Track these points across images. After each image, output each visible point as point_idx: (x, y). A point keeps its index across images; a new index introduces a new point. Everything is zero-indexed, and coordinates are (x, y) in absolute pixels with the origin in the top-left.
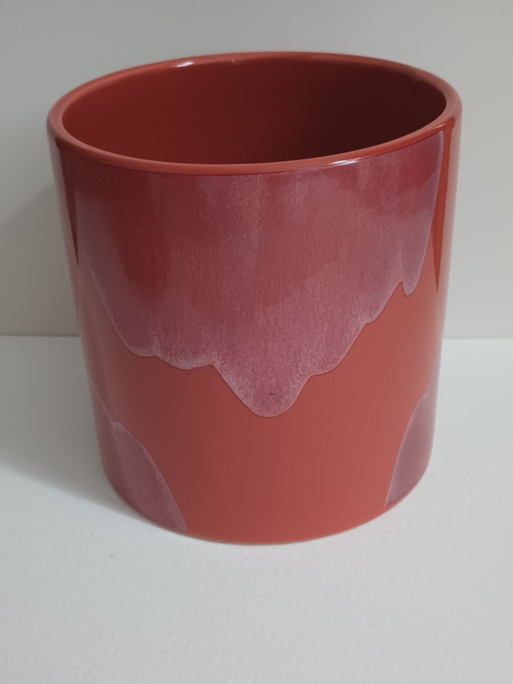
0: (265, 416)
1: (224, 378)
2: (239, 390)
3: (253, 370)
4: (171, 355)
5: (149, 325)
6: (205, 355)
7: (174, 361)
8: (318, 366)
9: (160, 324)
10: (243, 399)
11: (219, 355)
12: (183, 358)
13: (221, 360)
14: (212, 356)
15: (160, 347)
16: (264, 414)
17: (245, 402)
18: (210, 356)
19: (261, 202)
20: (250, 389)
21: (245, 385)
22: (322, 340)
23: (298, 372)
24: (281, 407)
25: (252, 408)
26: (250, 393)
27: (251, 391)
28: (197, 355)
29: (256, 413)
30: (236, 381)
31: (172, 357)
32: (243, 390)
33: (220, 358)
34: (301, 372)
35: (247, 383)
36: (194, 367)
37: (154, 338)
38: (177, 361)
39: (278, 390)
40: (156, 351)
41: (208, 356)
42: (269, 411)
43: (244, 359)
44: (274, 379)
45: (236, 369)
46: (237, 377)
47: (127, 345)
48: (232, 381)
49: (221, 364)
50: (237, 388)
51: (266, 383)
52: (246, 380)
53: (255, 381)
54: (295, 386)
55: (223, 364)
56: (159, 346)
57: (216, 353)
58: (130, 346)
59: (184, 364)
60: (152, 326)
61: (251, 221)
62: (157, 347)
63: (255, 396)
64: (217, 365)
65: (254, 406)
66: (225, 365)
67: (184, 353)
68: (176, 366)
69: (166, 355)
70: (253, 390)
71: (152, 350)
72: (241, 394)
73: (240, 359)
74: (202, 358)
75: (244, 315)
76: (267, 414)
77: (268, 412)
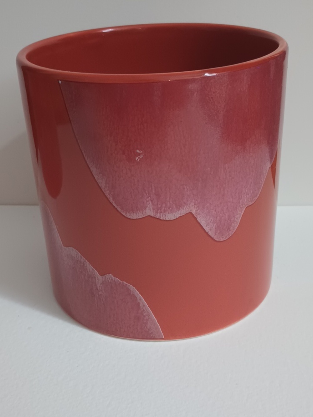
0: (221, 240)
1: (198, 219)
2: (206, 226)
3: (215, 211)
4: (161, 212)
5: (145, 195)
6: (186, 206)
7: (163, 216)
8: (250, 200)
9: (154, 191)
10: (209, 232)
11: (195, 204)
12: (170, 212)
13: (196, 208)
14: (190, 206)
15: (153, 208)
16: (221, 239)
17: (210, 233)
18: (189, 207)
19: (226, 92)
20: (213, 224)
21: (210, 222)
22: (252, 183)
23: (240, 206)
24: (230, 232)
25: (214, 237)
26: (213, 227)
27: (214, 225)
28: (180, 208)
29: (216, 240)
30: (205, 220)
31: (161, 214)
32: (209, 226)
33: (196, 206)
34: (241, 206)
35: (211, 220)
36: (178, 217)
37: (148, 203)
38: (165, 215)
39: (229, 221)
40: (149, 212)
41: (188, 207)
42: (223, 236)
43: (210, 204)
44: (227, 214)
45: (205, 212)
46: (206, 218)
47: (124, 214)
48: (203, 220)
49: (196, 210)
50: (205, 225)
51: (223, 218)
52: (211, 218)
53: (217, 218)
54: (238, 216)
55: (198, 210)
56: (151, 208)
57: (193, 204)
58: (126, 213)
59: (170, 216)
60: (147, 194)
61: (220, 106)
62: (150, 209)
63: (216, 228)
64: (194, 212)
65: (215, 235)
66: (199, 211)
67: (171, 209)
68: (164, 219)
69: (157, 213)
70: (215, 224)
71: (145, 212)
72: (208, 229)
73: (208, 204)
74: (184, 209)
75: (212, 173)
76: (222, 239)
77: (223, 238)
